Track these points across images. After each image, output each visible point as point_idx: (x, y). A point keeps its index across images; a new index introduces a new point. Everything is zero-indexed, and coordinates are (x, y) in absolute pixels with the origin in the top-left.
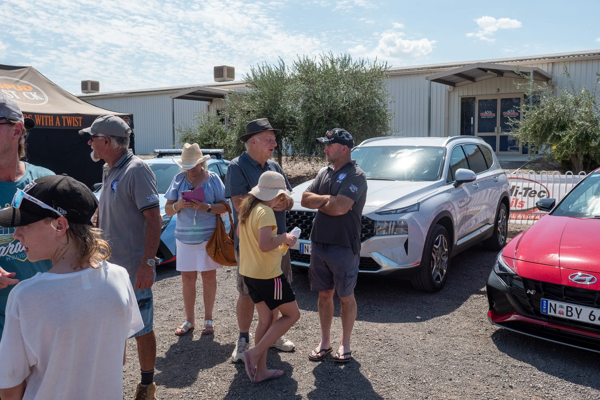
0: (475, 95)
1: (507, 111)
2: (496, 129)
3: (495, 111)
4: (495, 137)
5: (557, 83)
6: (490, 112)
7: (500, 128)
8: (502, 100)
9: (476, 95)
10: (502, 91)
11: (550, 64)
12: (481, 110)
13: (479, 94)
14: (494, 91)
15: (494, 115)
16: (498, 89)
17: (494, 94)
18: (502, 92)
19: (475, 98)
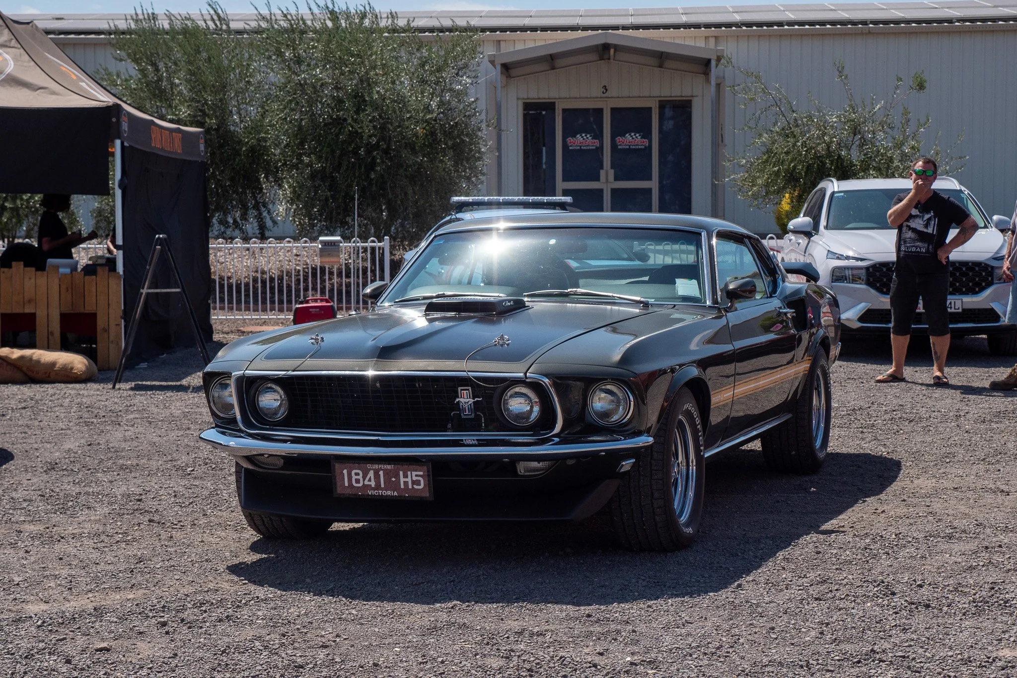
0: (555, 99)
1: (624, 136)
2: (602, 173)
3: (599, 135)
4: (601, 191)
5: (724, 78)
6: (588, 136)
7: (612, 173)
8: (614, 111)
9: (557, 97)
10: (612, 92)
11: (710, 38)
12: (569, 131)
13: (563, 95)
14: (597, 92)
15: (597, 143)
16: (605, 86)
17: (597, 98)
18: (614, 94)
19: (554, 103)
